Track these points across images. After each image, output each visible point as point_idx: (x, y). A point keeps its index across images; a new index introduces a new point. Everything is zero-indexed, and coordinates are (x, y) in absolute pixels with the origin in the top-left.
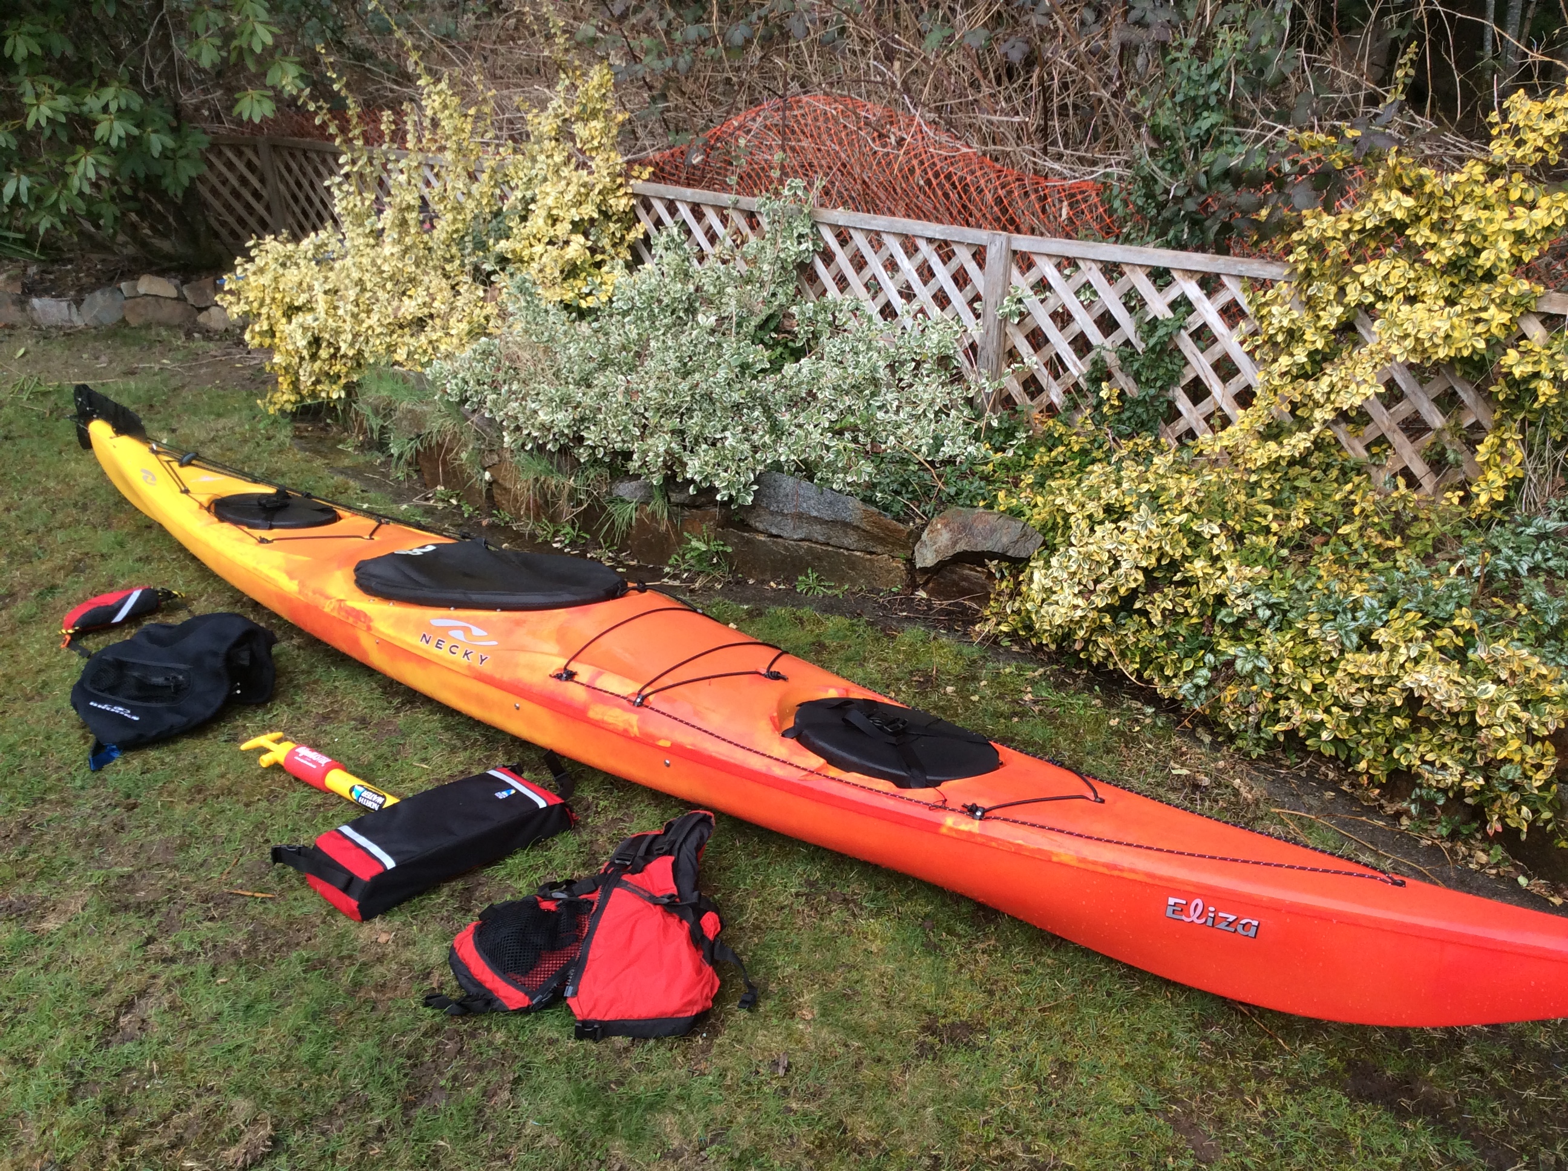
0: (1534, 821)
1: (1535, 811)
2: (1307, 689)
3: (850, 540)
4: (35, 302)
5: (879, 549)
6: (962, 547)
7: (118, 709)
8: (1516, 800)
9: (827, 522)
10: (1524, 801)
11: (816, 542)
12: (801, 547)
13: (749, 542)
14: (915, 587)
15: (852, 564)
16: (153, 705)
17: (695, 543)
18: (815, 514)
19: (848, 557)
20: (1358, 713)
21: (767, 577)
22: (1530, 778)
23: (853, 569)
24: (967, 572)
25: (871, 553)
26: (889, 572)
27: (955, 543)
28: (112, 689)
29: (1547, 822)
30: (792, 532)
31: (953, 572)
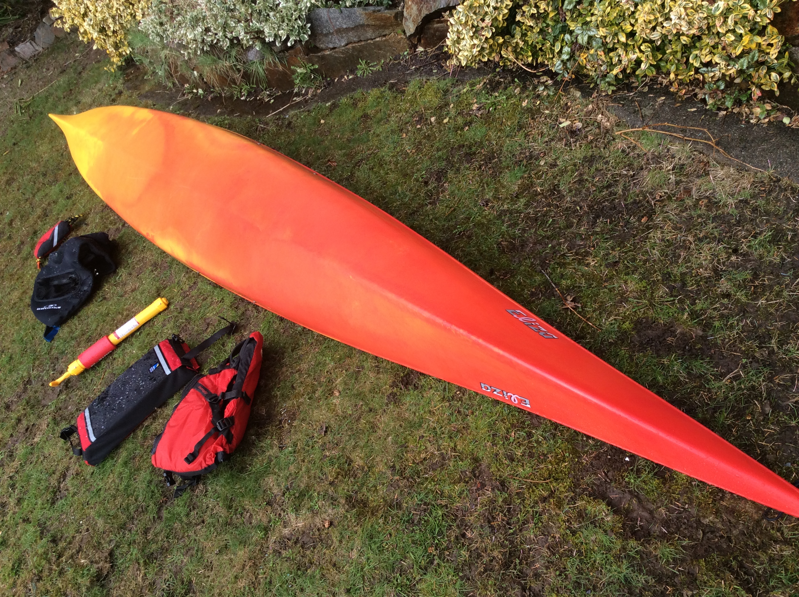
0: (782, 80)
1: (781, 74)
2: (623, 39)
3: (370, 34)
4: (17, 49)
5: (387, 32)
6: (425, 12)
7: (51, 306)
8: (765, 71)
9: (353, 29)
10: (770, 69)
11: (355, 42)
12: (349, 49)
13: (323, 58)
14: (416, 47)
15: (378, 46)
16: (66, 297)
17: (299, 70)
18: (345, 26)
19: (374, 43)
20: (659, 43)
21: (342, 72)
22: (768, 54)
23: (381, 49)
24: (436, 25)
25: (385, 36)
26: (399, 42)
27: (420, 11)
28: (46, 297)
29: (790, 78)
30: (340, 42)
31: (429, 29)
